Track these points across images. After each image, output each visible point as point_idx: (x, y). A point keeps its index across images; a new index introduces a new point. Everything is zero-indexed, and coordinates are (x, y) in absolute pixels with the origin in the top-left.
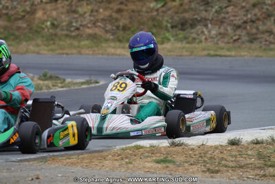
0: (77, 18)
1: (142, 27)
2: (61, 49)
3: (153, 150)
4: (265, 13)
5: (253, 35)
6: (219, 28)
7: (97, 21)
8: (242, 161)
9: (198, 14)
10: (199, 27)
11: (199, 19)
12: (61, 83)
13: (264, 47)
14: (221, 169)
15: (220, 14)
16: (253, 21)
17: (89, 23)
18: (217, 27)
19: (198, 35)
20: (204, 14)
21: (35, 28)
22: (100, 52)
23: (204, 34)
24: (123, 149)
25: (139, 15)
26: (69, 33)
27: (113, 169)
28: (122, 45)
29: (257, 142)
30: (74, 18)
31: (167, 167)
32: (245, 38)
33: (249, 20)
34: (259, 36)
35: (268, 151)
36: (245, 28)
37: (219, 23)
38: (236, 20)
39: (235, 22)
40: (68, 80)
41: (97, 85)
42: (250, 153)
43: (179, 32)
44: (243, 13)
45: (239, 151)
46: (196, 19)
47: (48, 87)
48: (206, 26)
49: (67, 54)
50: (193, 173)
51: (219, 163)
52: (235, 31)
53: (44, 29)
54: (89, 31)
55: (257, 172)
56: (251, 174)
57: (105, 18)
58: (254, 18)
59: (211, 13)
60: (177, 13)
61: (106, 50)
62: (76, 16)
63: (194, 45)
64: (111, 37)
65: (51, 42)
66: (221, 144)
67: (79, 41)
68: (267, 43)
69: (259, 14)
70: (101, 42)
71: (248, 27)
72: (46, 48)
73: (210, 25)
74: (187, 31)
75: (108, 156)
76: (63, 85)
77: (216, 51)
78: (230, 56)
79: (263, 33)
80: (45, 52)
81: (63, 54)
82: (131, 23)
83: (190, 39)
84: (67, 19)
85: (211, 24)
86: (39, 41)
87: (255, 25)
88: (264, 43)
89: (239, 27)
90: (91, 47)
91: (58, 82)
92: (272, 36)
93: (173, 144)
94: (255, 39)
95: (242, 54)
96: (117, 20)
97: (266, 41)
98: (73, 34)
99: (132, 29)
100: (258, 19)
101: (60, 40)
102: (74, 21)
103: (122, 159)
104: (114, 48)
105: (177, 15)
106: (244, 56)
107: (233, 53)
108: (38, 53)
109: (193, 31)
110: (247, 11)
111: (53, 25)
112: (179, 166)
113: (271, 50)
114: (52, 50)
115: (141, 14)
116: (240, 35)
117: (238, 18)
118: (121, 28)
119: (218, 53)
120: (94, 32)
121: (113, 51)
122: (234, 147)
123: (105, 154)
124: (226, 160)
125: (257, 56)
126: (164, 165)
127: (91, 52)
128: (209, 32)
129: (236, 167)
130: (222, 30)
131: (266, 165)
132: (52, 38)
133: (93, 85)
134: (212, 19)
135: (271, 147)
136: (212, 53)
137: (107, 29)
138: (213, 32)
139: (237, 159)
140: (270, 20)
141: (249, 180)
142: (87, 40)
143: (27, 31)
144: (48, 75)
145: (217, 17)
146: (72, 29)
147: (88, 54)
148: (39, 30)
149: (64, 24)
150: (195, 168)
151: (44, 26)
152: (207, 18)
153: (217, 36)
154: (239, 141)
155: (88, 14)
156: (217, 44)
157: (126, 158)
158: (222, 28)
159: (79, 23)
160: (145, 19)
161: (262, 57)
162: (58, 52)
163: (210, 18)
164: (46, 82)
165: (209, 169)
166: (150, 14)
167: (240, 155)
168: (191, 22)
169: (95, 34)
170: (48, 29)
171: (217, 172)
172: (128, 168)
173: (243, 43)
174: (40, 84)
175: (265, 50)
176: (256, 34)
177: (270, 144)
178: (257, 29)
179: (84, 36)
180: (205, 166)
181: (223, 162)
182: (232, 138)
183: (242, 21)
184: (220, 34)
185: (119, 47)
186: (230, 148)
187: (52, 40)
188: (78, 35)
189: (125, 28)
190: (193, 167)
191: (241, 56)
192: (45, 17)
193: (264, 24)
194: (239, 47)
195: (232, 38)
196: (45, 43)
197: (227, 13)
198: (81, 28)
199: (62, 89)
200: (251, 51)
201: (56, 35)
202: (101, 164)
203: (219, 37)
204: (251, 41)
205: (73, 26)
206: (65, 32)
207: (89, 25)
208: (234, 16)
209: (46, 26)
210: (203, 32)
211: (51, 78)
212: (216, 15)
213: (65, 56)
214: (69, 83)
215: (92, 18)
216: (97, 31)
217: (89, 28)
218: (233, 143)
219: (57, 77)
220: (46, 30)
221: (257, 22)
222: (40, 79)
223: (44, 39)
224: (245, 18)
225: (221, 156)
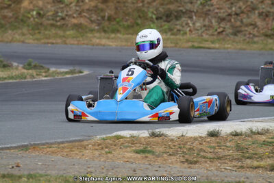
0: (62, 8)
1: (127, 18)
2: (47, 38)
3: (133, 140)
4: (249, 6)
5: (237, 27)
6: (204, 20)
7: (83, 11)
8: (221, 152)
9: (183, 6)
10: (184, 19)
11: (184, 11)
12: (45, 72)
13: (248, 40)
14: (200, 159)
15: (205, 6)
16: (237, 14)
17: (75, 13)
18: (202, 19)
19: (183, 27)
20: (189, 6)
21: (20, 18)
22: (85, 42)
23: (189, 26)
24: (103, 139)
25: (124, 6)
26: (54, 22)
27: (93, 159)
28: (107, 35)
29: (236, 134)
30: (60, 8)
31: (146, 157)
32: (229, 31)
33: (233, 13)
34: (243, 29)
35: (247, 143)
36: (230, 21)
37: (204, 15)
38: (220, 13)
39: (219, 15)
40: (52, 69)
41: (81, 74)
42: (228, 144)
43: (163, 23)
44: (228, 6)
45: (218, 143)
46: (181, 11)
47: (32, 76)
48: (191, 18)
49: (53, 43)
50: (172, 163)
51: (198, 154)
52: (219, 23)
53: (29, 18)
54: (74, 21)
55: (235, 163)
56: (229, 165)
57: (91, 8)
58: (238, 11)
59: (196, 6)
60: (162, 4)
61: (91, 40)
62: (62, 6)
63: (178, 37)
64: (96, 28)
65: (37, 31)
66: (200, 135)
67: (64, 31)
68: (251, 36)
69: (243, 7)
70: (86, 32)
71: (233, 20)
72: (31, 37)
73: (194, 17)
74: (172, 22)
75: (88, 145)
76: (47, 74)
77: (200, 42)
78: (214, 48)
79: (247, 25)
80: (31, 41)
81: (48, 43)
82: (116, 13)
83: (175, 30)
84: (53, 9)
85: (196, 16)
86: (25, 30)
87: (239, 18)
88: (248, 36)
89: (223, 19)
90: (76, 37)
91: (43, 71)
92: (256, 29)
93: (153, 135)
94: (239, 32)
95: (226, 46)
96: (102, 10)
97: (250, 34)
98: (59, 24)
99: (118, 20)
100: (242, 12)
101: (46, 29)
102: (59, 11)
103: (102, 149)
104: (100, 38)
105: (162, 7)
106: (228, 48)
107: (217, 46)
108: (23, 42)
109: (178, 22)
110: (232, 4)
111: (39, 14)
112: (158, 156)
113: (255, 43)
114: (37, 39)
115: (127, 4)
116: (224, 28)
117: (222, 11)
118: (106, 18)
119: (201, 45)
120: (79, 22)
121: (98, 41)
122: (213, 139)
123: (85, 143)
124: (204, 151)
125: (240, 49)
126: (144, 155)
127: (76, 42)
128: (194, 24)
129: (214, 158)
130: (207, 23)
131: (243, 157)
132: (37, 27)
133: (77, 75)
134: (197, 11)
135: (250, 139)
136: (196, 44)
137: (93, 19)
138: (198, 24)
139: (216, 151)
140: (254, 13)
141: (226, 171)
142: (73, 29)
143: (13, 20)
144: (33, 64)
145: (202, 9)
146: (58, 19)
147: (73, 44)
148: (25, 19)
149: (50, 13)
150: (173, 159)
151: (29, 16)
152: (192, 10)
153: (201, 28)
154: (218, 132)
155: (73, 4)
156: (202, 36)
157: (106, 148)
158: (207, 20)
159: (65, 13)
160: (130, 10)
161: (244, 49)
162: (43, 41)
163: (195, 11)
164: (30, 71)
165: (187, 160)
166: (136, 5)
167: (218, 146)
168: (176, 14)
169: (81, 24)
170: (34, 18)
171: (196, 162)
172: (108, 158)
173: (227, 35)
174: (24, 73)
175: (248, 42)
176: (241, 27)
177: (249, 136)
178: (242, 22)
179: (69, 25)
180: (183, 156)
181: (202, 153)
182: (212, 130)
183: (226, 14)
184: (205, 26)
185: (104, 38)
186: (209, 140)
187: (38, 29)
188: (63, 25)
189: (110, 19)
190: (172, 157)
191: (224, 48)
192: (31, 7)
193: (248, 17)
194: (224, 40)
195: (216, 30)
196: (31, 32)
197: (212, 5)
198: (67, 18)
199: (46, 78)
200: (235, 44)
201: (41, 24)
202: (81, 154)
203: (204, 29)
204: (235, 34)
205: (59, 16)
206: (51, 22)
207: (75, 15)
208: (218, 8)
209: (32, 16)
210: (187, 24)
211: (35, 67)
212: (201, 7)
213: (50, 45)
214: (53, 72)
215: (78, 8)
216: (82, 21)
217: (74, 17)
218: (213, 134)
219: (42, 66)
220: (32, 19)
221: (241, 15)
222: (24, 68)
223: (30, 28)
224: (230, 11)
225: (200, 147)
